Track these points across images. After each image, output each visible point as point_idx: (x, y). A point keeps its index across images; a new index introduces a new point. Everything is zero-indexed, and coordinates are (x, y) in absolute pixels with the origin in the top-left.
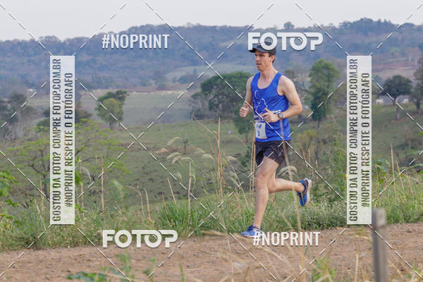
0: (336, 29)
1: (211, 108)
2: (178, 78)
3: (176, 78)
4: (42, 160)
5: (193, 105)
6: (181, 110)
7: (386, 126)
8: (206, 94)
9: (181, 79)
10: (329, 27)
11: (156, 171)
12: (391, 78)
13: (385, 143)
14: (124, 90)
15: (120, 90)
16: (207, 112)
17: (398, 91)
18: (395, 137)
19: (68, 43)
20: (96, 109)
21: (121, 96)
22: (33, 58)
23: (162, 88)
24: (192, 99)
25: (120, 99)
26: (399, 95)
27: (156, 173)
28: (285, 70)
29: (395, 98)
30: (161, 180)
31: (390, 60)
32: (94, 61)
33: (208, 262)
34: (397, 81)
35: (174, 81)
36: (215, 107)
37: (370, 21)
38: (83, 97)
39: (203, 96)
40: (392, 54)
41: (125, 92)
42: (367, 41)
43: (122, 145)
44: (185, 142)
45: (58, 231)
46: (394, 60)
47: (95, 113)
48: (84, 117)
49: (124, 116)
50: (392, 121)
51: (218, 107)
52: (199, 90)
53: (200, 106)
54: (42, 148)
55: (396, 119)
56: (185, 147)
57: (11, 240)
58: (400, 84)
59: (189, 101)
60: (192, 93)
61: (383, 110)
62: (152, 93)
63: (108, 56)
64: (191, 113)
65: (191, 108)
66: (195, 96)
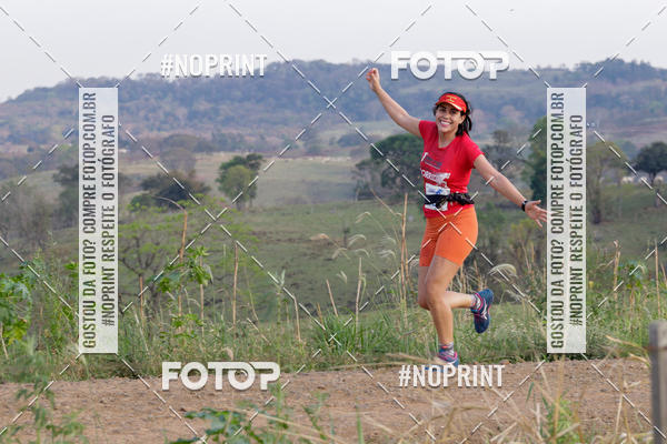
0: (570, 73)
1: (384, 184)
2: (338, 138)
3: (333, 138)
4: (137, 251)
5: (359, 178)
6: (339, 184)
7: (640, 215)
8: (378, 163)
9: (341, 140)
10: (559, 70)
11: (302, 273)
12: (650, 146)
13: (638, 240)
14: (258, 154)
15: (252, 153)
16: (380, 189)
17: (658, 165)
18: (652, 233)
19: (178, 84)
20: (217, 180)
21: (253, 162)
22: (128, 104)
23: (314, 152)
24: (357, 170)
25: (252, 166)
26: (659, 171)
27: (302, 276)
28: (494, 130)
29: (655, 175)
30: (310, 286)
31: (648, 120)
32: (216, 112)
33: (386, 402)
34: (658, 150)
35: (331, 143)
36: (390, 182)
37: (621, 62)
38: (199, 162)
39: (373, 165)
40: (652, 111)
41: (260, 157)
42: (614, 90)
43: (254, 233)
44: (346, 231)
45: (166, 352)
46: (655, 119)
47: (215, 187)
48: (201, 192)
49: (257, 191)
50: (650, 209)
51: (394, 182)
52: (367, 156)
53: (369, 180)
54: (138, 235)
55: (655, 206)
56: (345, 238)
57: (96, 363)
58: (662, 155)
59: (353, 172)
60: (358, 161)
61: (636, 192)
62: (299, 160)
63: (237, 104)
64: (355, 190)
65: (355, 182)
66: (361, 166)
